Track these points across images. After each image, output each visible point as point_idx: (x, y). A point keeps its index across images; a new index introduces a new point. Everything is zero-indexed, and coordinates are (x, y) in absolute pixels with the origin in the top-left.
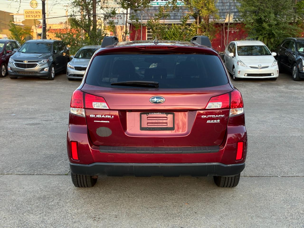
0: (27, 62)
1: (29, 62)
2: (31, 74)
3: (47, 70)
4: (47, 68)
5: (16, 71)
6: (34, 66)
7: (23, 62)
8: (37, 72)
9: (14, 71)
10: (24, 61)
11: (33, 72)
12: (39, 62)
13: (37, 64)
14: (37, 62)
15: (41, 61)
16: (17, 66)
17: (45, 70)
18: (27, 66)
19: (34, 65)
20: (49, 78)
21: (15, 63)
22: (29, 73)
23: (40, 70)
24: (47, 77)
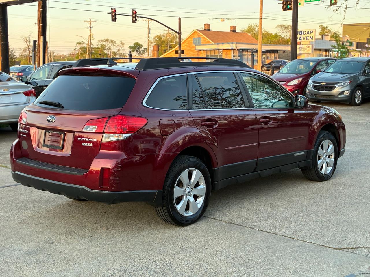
0: (325, 84)
1: (327, 83)
2: (328, 98)
3: (348, 94)
4: (347, 92)
5: (313, 94)
6: (331, 89)
7: (320, 84)
8: (335, 96)
9: (311, 94)
10: (322, 83)
11: (331, 96)
12: (339, 84)
13: (336, 87)
14: (336, 83)
15: (342, 82)
16: (314, 88)
17: (345, 93)
18: (325, 89)
19: (333, 87)
20: (350, 103)
21: (312, 85)
22: (326, 96)
23: (338, 94)
24: (349, 102)
